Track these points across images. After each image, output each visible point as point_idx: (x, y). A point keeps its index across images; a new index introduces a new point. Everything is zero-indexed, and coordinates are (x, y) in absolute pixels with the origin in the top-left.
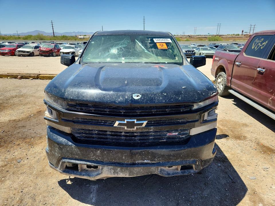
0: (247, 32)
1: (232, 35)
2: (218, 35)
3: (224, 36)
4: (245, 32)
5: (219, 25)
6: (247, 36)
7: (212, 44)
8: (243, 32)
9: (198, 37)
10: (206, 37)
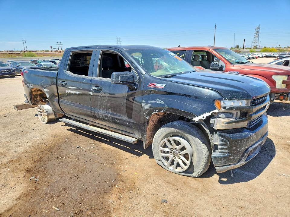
0: (55, 49)
1: (41, 51)
2: (27, 51)
3: (33, 51)
4: (54, 49)
5: (24, 41)
6: (58, 52)
7: (33, 60)
8: (51, 48)
9: (3, 52)
10: (13, 52)
